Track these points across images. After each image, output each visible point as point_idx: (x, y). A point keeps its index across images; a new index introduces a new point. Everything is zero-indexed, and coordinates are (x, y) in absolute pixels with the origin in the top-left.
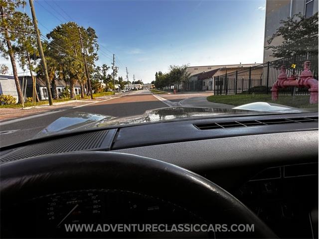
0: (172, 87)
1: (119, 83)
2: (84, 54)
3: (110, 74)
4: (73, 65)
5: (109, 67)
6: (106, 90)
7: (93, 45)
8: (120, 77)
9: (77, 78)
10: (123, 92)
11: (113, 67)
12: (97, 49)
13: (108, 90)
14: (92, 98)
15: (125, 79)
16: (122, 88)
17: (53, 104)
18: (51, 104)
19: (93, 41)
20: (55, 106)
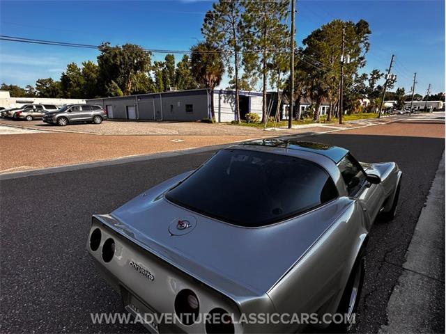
1: (396, 98)
2: (342, 63)
3: (382, 85)
4: (325, 78)
5: (382, 74)
6: (369, 109)
7: (361, 45)
8: (401, 88)
9: (327, 96)
10: (399, 113)
11: (386, 76)
12: (367, 50)
13: (373, 109)
14: (340, 123)
15: (407, 93)
16: (398, 107)
17: (292, 127)
18: (290, 127)
19: (362, 39)
20: (294, 129)
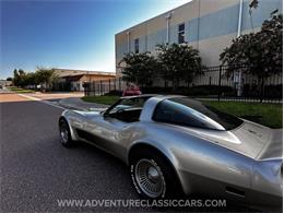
0: (39, 86)
